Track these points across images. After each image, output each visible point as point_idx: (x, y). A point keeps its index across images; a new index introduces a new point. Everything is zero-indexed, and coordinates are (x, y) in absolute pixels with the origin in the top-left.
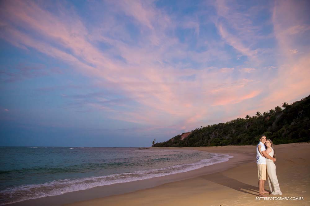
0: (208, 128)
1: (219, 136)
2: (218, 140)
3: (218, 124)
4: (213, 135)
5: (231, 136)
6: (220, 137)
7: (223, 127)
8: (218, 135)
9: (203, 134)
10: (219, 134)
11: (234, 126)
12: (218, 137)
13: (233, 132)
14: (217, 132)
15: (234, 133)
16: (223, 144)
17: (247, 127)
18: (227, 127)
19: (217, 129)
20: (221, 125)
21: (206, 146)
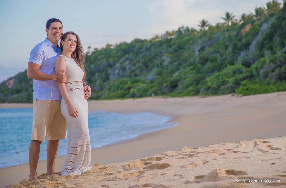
1: (132, 72)
2: (126, 83)
3: (132, 42)
4: (117, 71)
5: (159, 74)
6: (133, 74)
7: (144, 49)
8: (128, 71)
9: (92, 66)
10: (133, 68)
11: (170, 46)
12: (130, 76)
13: (166, 63)
14: (127, 62)
15: (168, 66)
16: (137, 94)
17: (199, 51)
18: (153, 50)
19: (127, 56)
20: (138, 45)
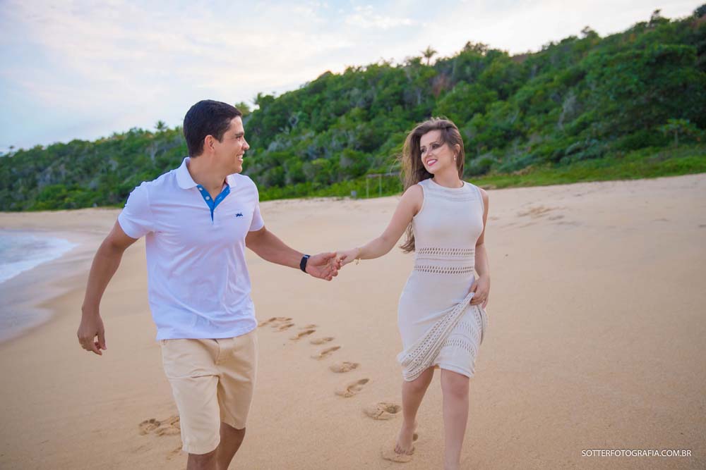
0: (36, 153)
1: (69, 177)
2: (59, 190)
3: (69, 144)
4: (48, 176)
5: (104, 180)
6: (70, 181)
7: (85, 151)
8: (64, 177)
9: (14, 170)
10: (70, 173)
11: (119, 149)
12: (65, 183)
13: (113, 168)
14: (63, 166)
15: (116, 172)
16: (74, 204)
17: (156, 155)
18: (97, 152)
19: (62, 158)
20: (77, 147)
21: (20, 209)
